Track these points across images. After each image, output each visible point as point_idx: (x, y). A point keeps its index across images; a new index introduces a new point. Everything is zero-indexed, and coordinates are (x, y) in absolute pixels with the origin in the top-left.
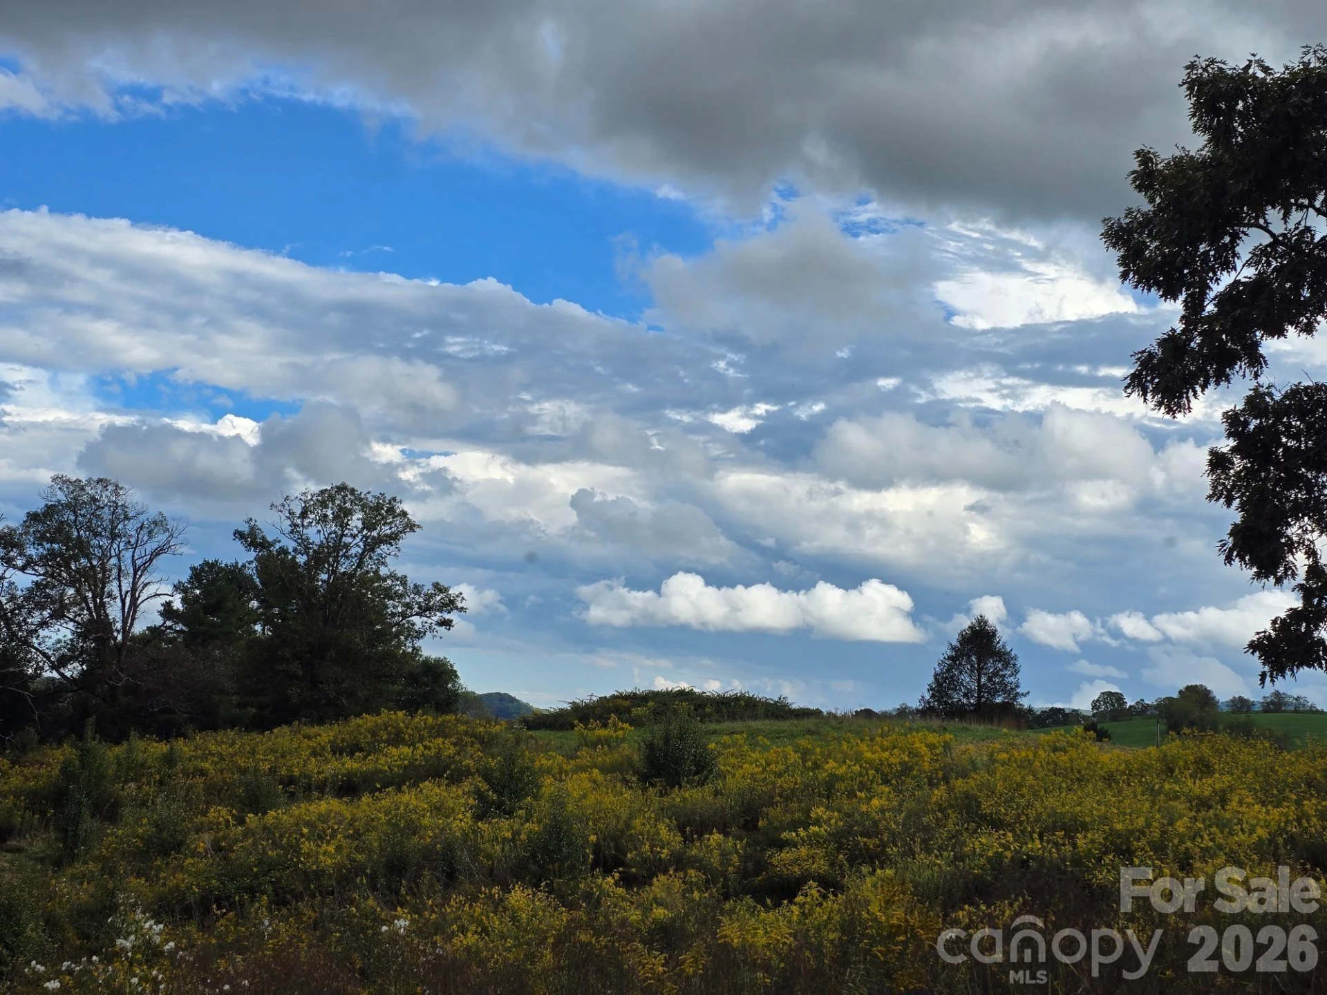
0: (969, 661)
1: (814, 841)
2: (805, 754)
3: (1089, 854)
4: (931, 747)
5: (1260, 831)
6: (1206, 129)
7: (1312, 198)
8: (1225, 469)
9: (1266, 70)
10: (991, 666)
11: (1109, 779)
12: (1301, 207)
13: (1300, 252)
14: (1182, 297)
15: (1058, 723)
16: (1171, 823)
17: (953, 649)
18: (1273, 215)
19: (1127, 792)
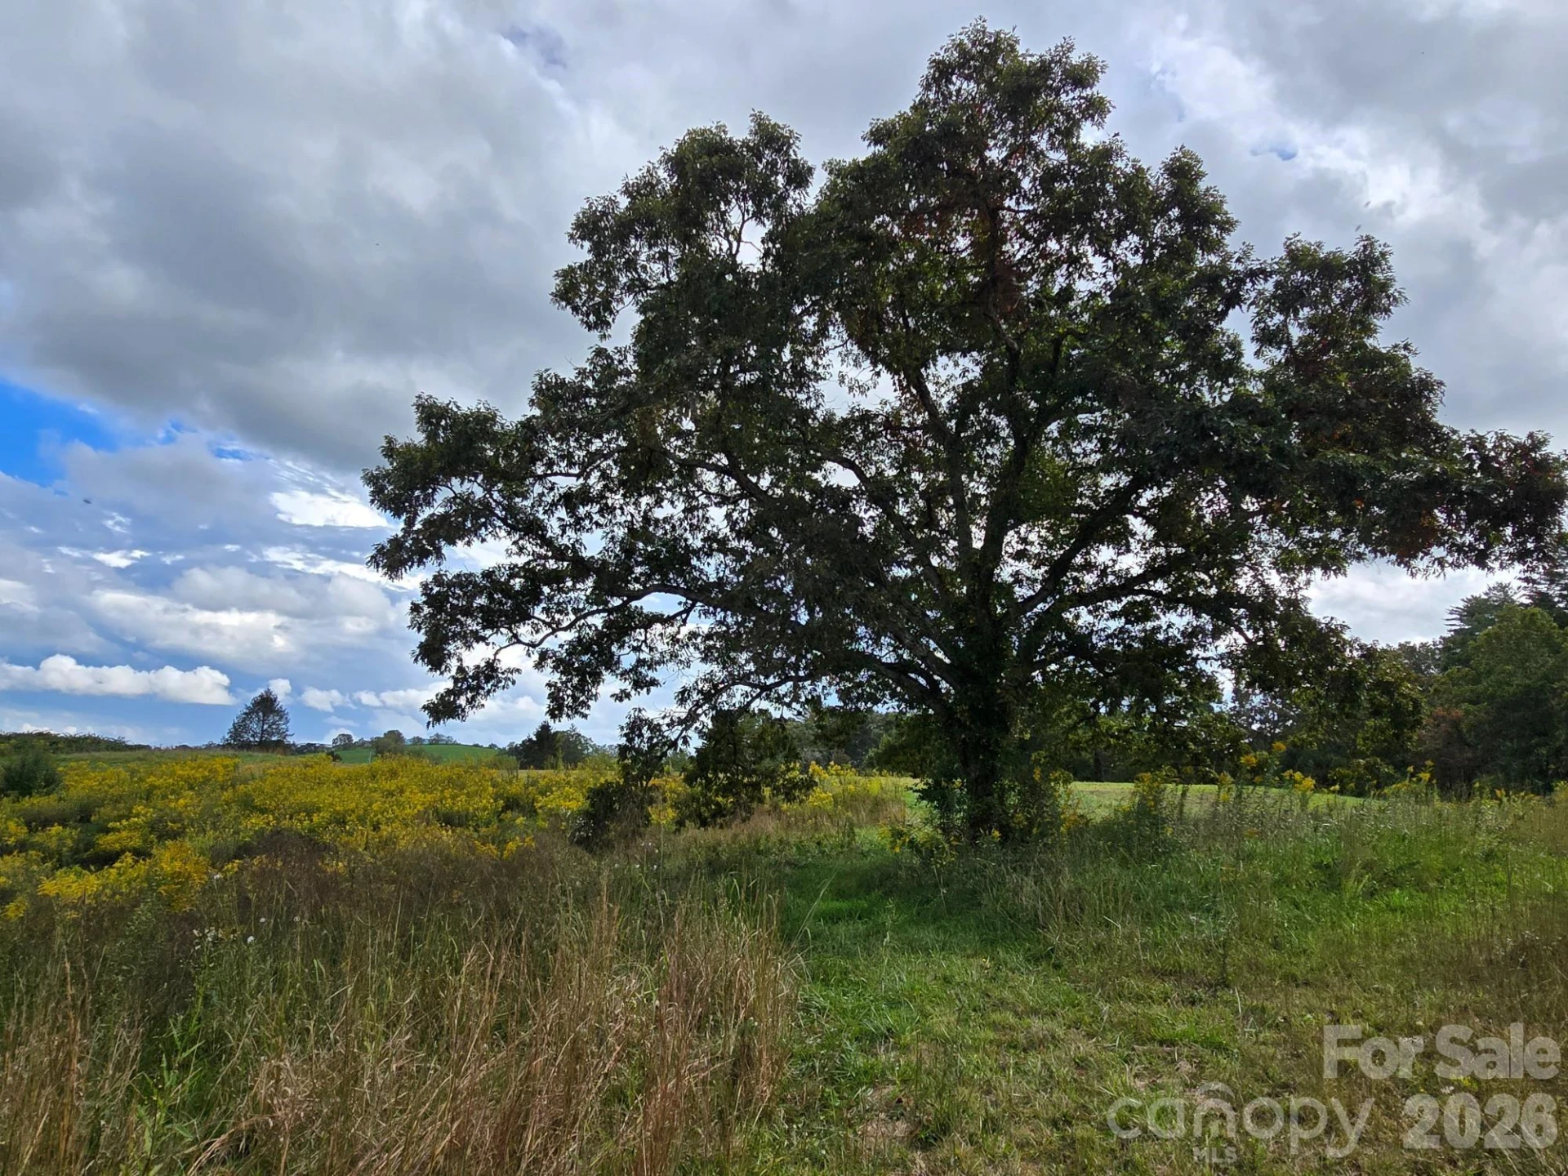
0: (258, 716)
1: (130, 828)
2: (133, 773)
3: (319, 825)
4: (226, 767)
5: (419, 807)
6: (424, 431)
7: (476, 477)
8: (419, 612)
9: (458, 407)
10: (271, 719)
11: (338, 782)
12: (470, 481)
13: (467, 503)
14: (404, 517)
15: (310, 752)
16: (370, 805)
17: (248, 708)
18: (455, 481)
19: (347, 788)
